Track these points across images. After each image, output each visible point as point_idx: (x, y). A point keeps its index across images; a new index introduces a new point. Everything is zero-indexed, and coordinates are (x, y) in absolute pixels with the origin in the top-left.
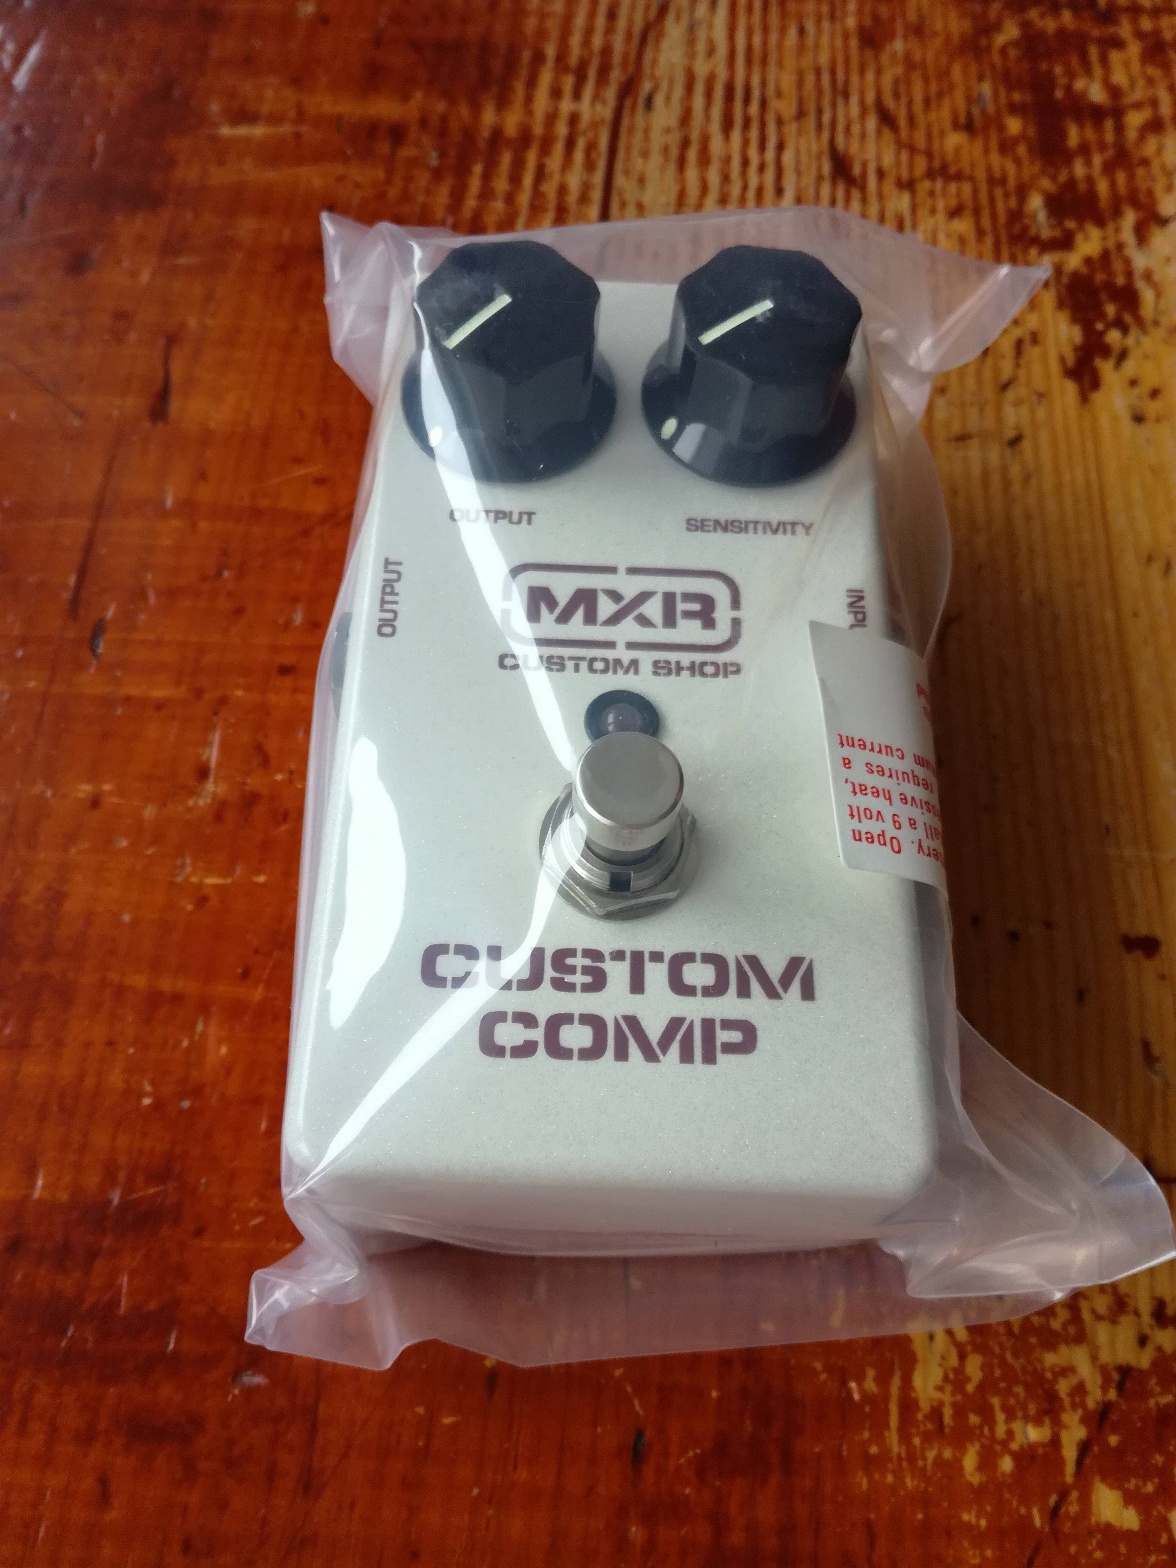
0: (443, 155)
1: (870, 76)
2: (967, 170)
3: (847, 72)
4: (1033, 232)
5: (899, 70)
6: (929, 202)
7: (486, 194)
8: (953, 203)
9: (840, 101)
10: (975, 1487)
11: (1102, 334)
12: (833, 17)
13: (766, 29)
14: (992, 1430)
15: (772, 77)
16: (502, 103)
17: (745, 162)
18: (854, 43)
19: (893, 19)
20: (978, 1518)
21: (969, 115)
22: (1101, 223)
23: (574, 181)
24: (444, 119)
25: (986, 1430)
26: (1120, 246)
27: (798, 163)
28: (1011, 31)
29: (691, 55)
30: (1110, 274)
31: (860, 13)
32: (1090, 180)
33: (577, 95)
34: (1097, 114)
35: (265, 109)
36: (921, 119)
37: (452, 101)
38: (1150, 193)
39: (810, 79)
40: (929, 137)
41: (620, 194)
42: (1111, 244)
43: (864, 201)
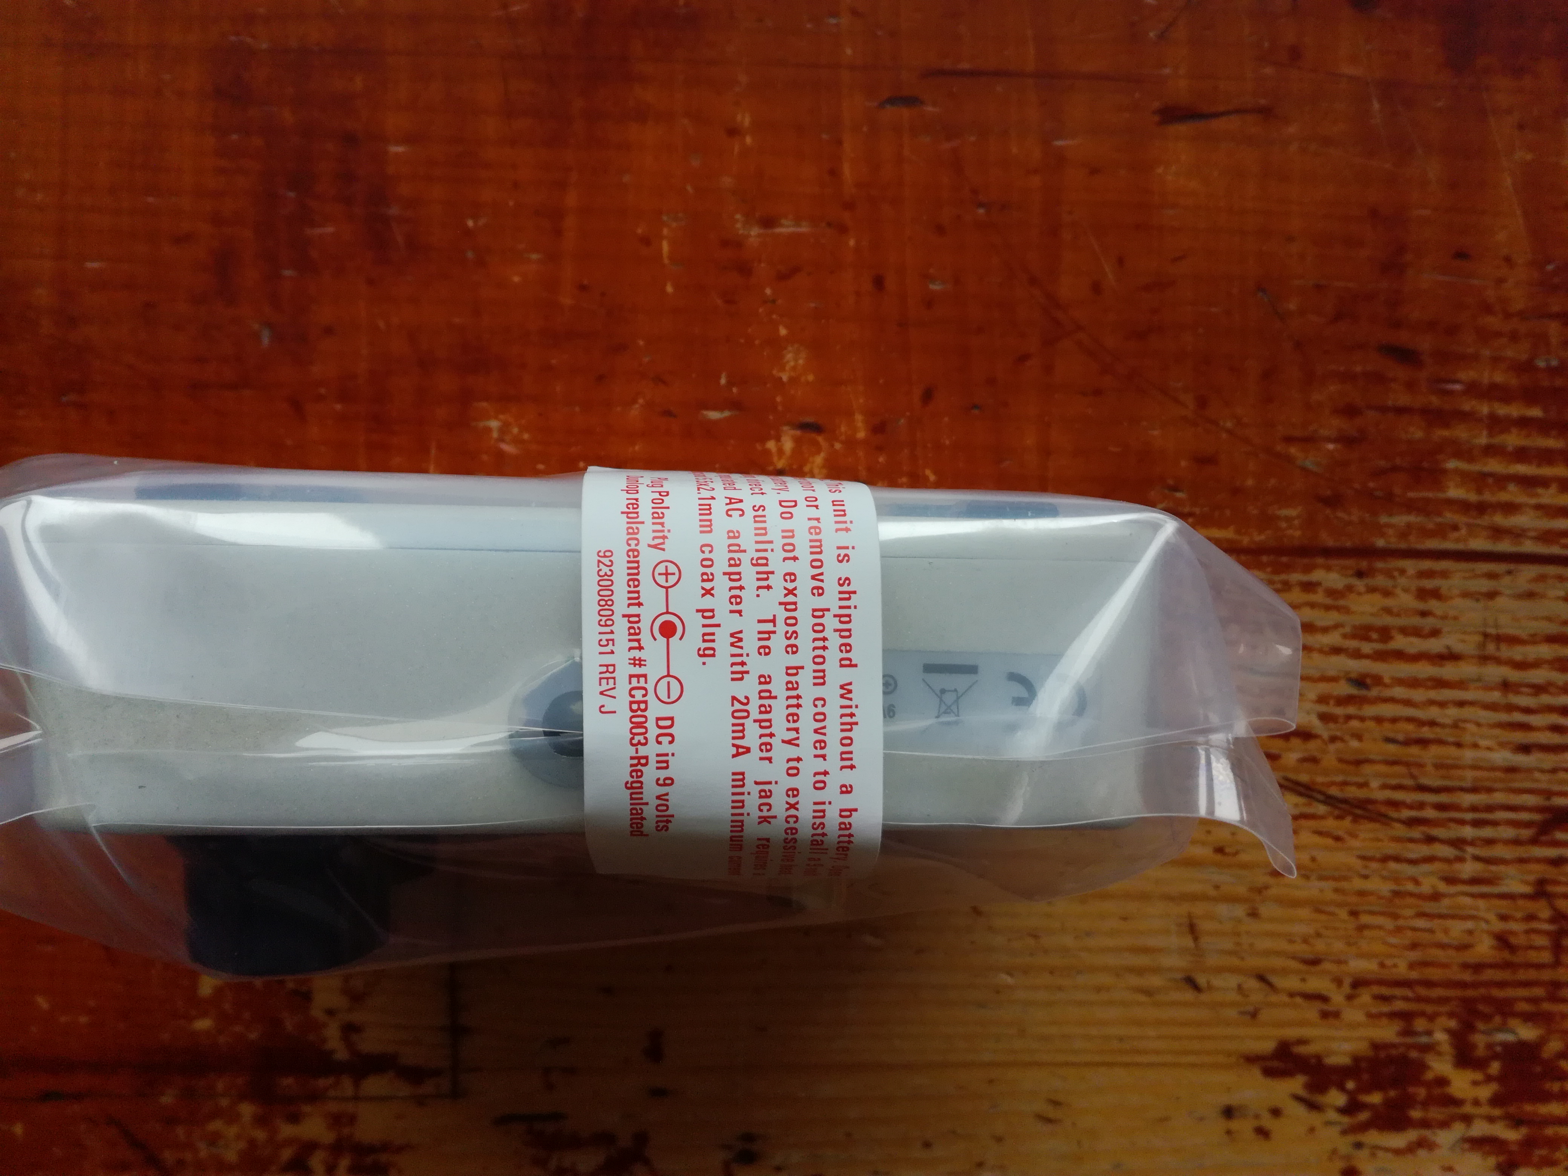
0: (1551, 371)
4: (1481, 1026)
7: (1496, 424)
8: (1518, 941)
11: (1342, 1088)
22: (1499, 1101)
23: (1525, 520)
26: (1466, 1119)
30: (1425, 1104)
38: (1547, 1163)
41: (1509, 572)
42: (1468, 1109)
43: (1516, 842)
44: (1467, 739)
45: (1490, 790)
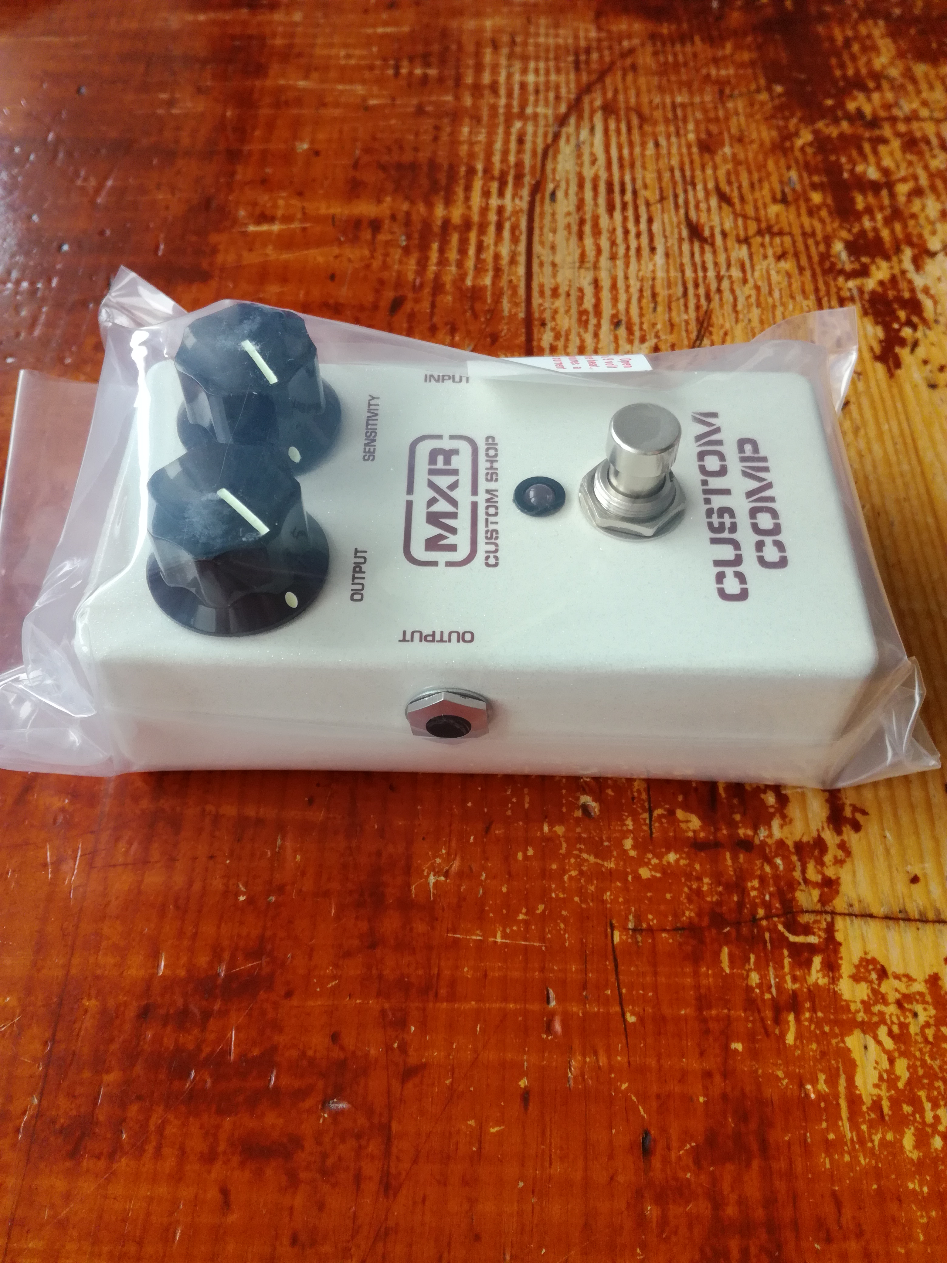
0: (409, 237)
1: (709, 171)
2: (787, 229)
3: (692, 169)
4: (839, 266)
5: (730, 166)
6: (762, 251)
7: (443, 262)
8: (779, 251)
9: (690, 188)
10: (915, 1161)
11: (899, 330)
12: (678, 134)
13: (631, 145)
14: (923, 1117)
15: (639, 176)
16: (448, 202)
17: (626, 232)
18: (695, 150)
19: (721, 133)
20: (921, 1186)
21: (783, 193)
22: (887, 258)
23: (505, 250)
24: (408, 214)
25: (917, 1116)
26: (903, 272)
27: (664, 231)
28: (806, 137)
29: (581, 165)
30: (899, 291)
31: (697, 131)
32: (875, 230)
33: (501, 194)
34: (875, 187)
35: (280, 213)
36: (749, 197)
37: (413, 202)
38: (920, 236)
39: (667, 175)
40: (757, 209)
41: (538, 257)
42: (896, 271)
43: (714, 252)
44: (649, 275)
45: (682, 265)
